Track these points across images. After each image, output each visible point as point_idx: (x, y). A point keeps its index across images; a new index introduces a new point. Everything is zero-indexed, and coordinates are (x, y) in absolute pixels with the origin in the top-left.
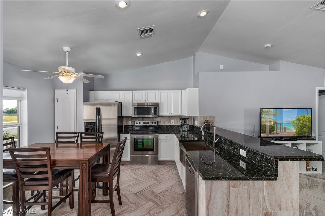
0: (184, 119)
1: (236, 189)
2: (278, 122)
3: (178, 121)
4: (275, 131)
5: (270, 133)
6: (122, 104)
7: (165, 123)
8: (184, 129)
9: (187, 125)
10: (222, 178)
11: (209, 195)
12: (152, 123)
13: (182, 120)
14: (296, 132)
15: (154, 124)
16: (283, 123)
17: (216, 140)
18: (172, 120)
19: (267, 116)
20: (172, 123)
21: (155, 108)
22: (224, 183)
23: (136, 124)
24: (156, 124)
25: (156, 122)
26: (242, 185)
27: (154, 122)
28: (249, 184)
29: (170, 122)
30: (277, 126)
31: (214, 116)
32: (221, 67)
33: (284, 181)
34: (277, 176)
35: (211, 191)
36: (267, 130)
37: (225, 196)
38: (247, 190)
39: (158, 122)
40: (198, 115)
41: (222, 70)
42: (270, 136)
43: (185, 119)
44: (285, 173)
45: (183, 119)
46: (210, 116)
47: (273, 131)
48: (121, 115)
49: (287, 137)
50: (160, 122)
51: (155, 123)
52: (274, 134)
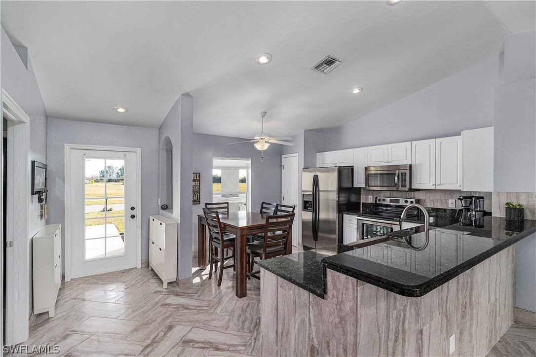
0: (469, 198)
6: (353, 170)
7: (434, 205)
9: (477, 211)
12: (406, 202)
15: (409, 204)
18: (452, 198)
21: (401, 174)
23: (378, 202)
27: (409, 200)
28: (295, 289)
29: (447, 203)
34: (325, 292)
38: (292, 298)
39: (417, 200)
40: (492, 190)
43: (471, 197)
44: (336, 291)
45: (465, 198)
48: (351, 186)
51: (412, 203)
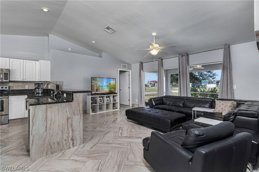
0: (38, 84)
1: (51, 109)
2: (100, 85)
3: (33, 86)
4: (99, 90)
5: (96, 91)
7: (18, 88)
8: (38, 92)
9: (41, 88)
10: (42, 103)
11: (34, 113)
12: (2, 88)
13: (36, 85)
14: (109, 91)
15: (4, 89)
16: (103, 86)
17: (56, 93)
18: (27, 85)
19: (95, 82)
20: (27, 87)
21: (5, 74)
22: (44, 106)
24: (7, 89)
25: (7, 87)
26: (55, 106)
27: (5, 87)
28: (59, 105)
30: (100, 87)
31: (63, 82)
32: (70, 49)
33: (76, 102)
34: (73, 100)
35: (35, 111)
36: (95, 90)
37: (44, 113)
38: (57, 108)
39: (9, 87)
40: (50, 81)
41: (69, 52)
42: (96, 93)
44: (76, 99)
46: (59, 82)
47: (98, 90)
49: (105, 93)
50: (13, 86)
52: (98, 92)
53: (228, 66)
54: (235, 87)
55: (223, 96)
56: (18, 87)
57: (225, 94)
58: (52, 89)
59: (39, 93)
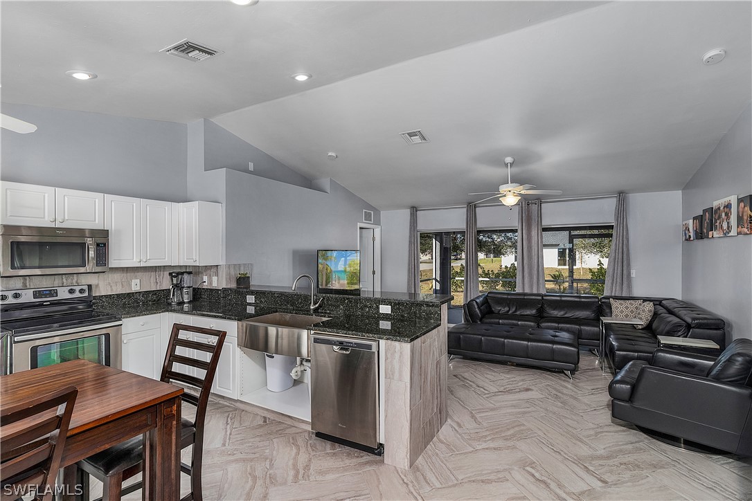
1: (425, 345)
2: (333, 269)
3: (152, 282)
4: (330, 283)
7: (112, 290)
9: (188, 288)
12: (71, 291)
15: (77, 295)
17: (315, 304)
20: (136, 285)
21: (98, 245)
24: (86, 294)
25: (86, 288)
26: (428, 339)
27: (77, 288)
28: (430, 335)
29: (130, 285)
31: (252, 265)
34: (441, 320)
37: (419, 356)
38: (429, 344)
39: (90, 287)
40: (221, 263)
43: (182, 273)
45: (177, 274)
46: (245, 265)
50: (97, 286)
51: (81, 291)
53: (625, 234)
54: (634, 274)
55: (614, 290)
56: (111, 287)
57: (618, 287)
58: (229, 287)
59: (183, 303)
